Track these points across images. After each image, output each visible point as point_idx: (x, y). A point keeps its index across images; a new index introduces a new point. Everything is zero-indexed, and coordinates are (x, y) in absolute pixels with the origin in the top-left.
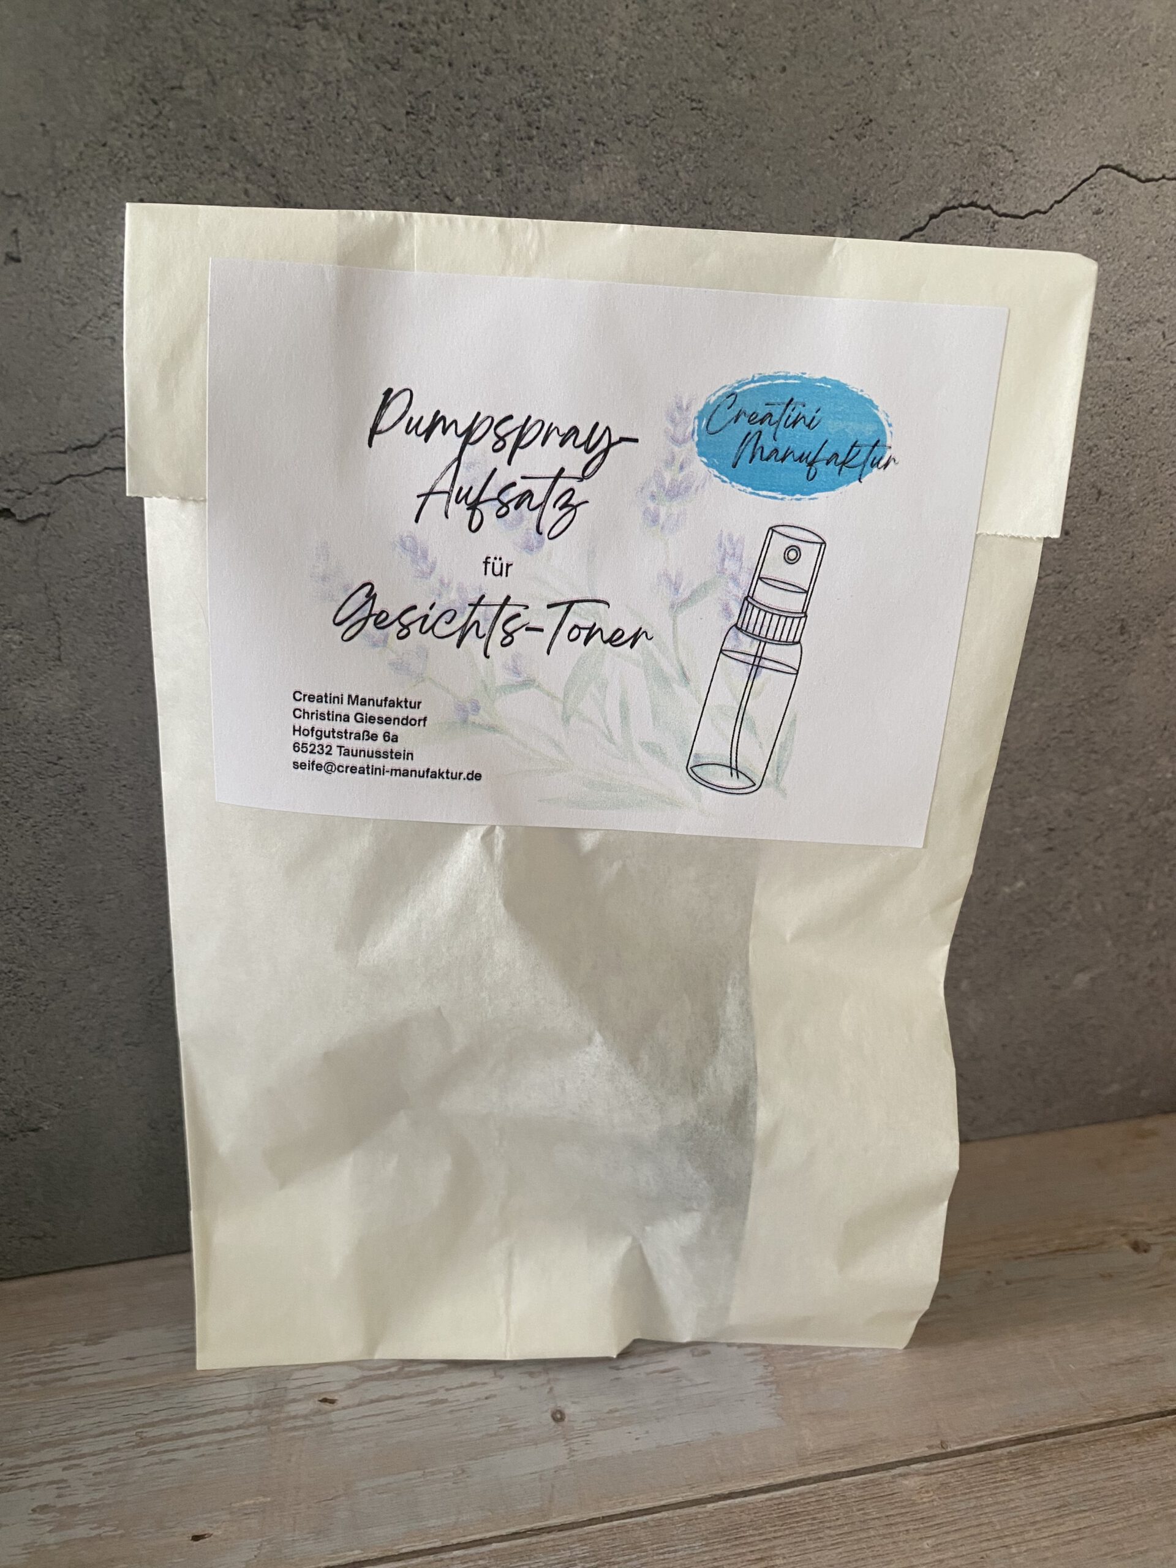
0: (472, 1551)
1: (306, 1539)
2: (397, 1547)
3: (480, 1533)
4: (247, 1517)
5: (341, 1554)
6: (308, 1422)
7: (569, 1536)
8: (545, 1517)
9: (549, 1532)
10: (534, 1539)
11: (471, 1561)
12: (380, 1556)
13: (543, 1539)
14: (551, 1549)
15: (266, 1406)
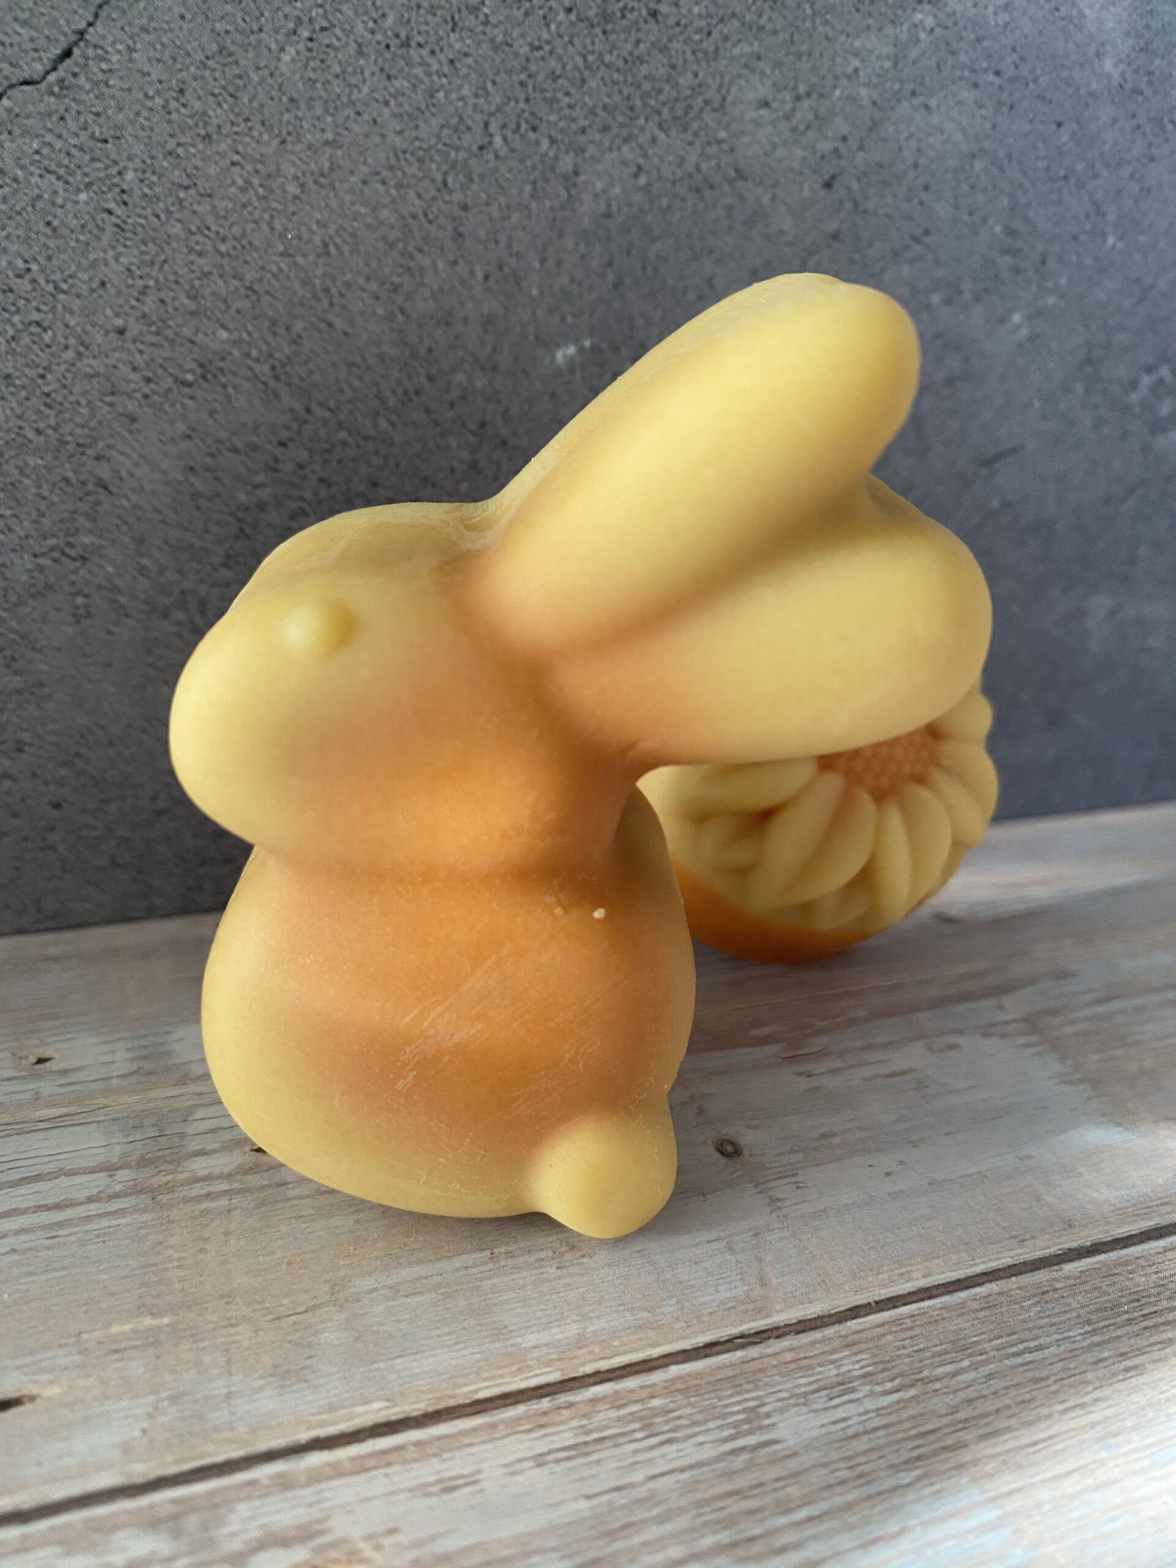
0: (631, 1383)
1: (260, 1389)
2: (465, 1389)
3: (637, 1350)
4: (116, 1356)
5: (343, 1412)
6: (235, 1186)
7: (823, 1341)
8: (762, 1310)
9: (778, 1337)
10: (754, 1352)
11: (636, 1402)
12: (430, 1409)
13: (770, 1350)
14: (794, 1365)
15: (144, 1162)
